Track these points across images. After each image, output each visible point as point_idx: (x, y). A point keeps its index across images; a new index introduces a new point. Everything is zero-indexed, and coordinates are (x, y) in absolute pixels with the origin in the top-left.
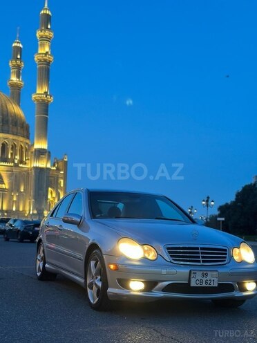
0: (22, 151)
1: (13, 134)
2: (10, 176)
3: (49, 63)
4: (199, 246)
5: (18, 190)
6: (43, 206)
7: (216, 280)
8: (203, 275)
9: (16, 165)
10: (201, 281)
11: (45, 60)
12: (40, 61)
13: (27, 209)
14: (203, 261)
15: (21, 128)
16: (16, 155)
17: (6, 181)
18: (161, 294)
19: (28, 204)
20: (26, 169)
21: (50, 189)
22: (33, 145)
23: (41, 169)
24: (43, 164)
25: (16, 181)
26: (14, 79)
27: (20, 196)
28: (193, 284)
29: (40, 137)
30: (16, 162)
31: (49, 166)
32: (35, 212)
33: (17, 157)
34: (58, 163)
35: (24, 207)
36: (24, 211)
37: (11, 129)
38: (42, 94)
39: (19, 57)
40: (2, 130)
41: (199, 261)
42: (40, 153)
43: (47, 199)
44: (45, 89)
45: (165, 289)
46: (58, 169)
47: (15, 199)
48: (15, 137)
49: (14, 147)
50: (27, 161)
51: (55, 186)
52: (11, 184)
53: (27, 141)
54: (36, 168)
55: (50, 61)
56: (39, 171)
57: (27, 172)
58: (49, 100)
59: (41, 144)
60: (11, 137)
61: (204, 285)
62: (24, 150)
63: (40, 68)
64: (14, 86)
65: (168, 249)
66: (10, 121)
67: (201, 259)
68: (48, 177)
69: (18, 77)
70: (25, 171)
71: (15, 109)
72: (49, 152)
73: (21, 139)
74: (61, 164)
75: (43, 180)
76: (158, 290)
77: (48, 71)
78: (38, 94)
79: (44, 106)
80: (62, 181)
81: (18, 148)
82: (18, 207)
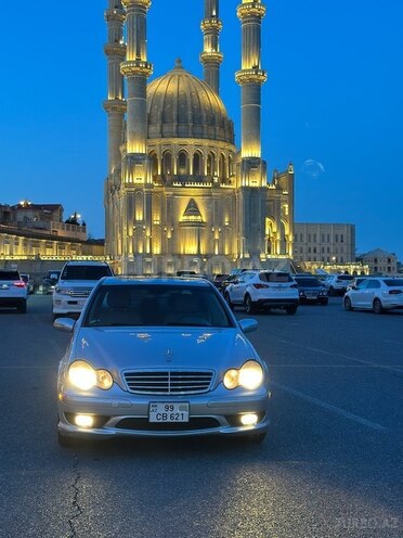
0: (224, 164)
1: (209, 139)
2: (208, 204)
3: (259, 17)
4: (169, 371)
5: (221, 224)
6: (259, 247)
7: (186, 413)
8: (167, 408)
9: (216, 186)
10: (165, 416)
11: (253, 15)
12: (244, 15)
13: (235, 251)
14: (172, 390)
15: (221, 128)
16: (215, 170)
17: (202, 210)
18: (113, 431)
19: (236, 244)
20: (230, 191)
21: (268, 220)
22: (239, 152)
23: (253, 190)
24: (256, 181)
25: (216, 210)
26: (208, 49)
27: (224, 231)
28: (153, 419)
29: (249, 140)
30: (216, 180)
31: (264, 184)
32: (247, 256)
33: (217, 173)
34: (278, 179)
35: (231, 248)
36: (231, 254)
37: (205, 132)
38: (249, 70)
39: (214, 13)
40: (193, 134)
41: (167, 390)
42: (250, 165)
43: (264, 235)
44: (254, 61)
45: (119, 425)
46: (279, 188)
47: (217, 237)
48: (213, 143)
49: (211, 158)
50: (232, 179)
51: (276, 214)
52: (210, 215)
53: (231, 147)
54: (245, 189)
55: (260, 15)
56: (251, 192)
57: (233, 195)
58: (262, 78)
59: (251, 151)
60: (206, 143)
61: (169, 420)
62: (227, 162)
63: (246, 28)
64: (209, 61)
65: (126, 374)
66: (204, 119)
67: (169, 387)
68: (264, 201)
69: (214, 46)
70: (229, 194)
71: (212, 99)
72: (264, 163)
73: (221, 144)
74: (284, 180)
75: (257, 206)
76: (111, 426)
77: (258, 30)
78: (244, 71)
79: (255, 89)
80: (287, 206)
81: (217, 160)
82: (222, 250)
